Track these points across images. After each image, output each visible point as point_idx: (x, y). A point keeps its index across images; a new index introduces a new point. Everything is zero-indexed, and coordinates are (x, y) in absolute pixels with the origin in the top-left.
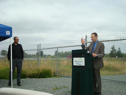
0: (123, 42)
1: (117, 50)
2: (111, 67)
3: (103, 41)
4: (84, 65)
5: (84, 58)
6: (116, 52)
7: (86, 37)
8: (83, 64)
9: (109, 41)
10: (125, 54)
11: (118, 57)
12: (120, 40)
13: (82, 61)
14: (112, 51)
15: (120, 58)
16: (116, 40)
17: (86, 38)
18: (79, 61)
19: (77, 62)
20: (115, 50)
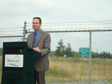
0: (79, 35)
1: (65, 47)
2: (58, 71)
3: (51, 32)
4: (22, 66)
5: (23, 55)
6: (65, 49)
7: (25, 23)
8: (21, 64)
9: (59, 32)
10: (76, 52)
11: (66, 57)
12: (75, 31)
13: (19, 59)
14: (58, 48)
15: (70, 58)
16: (68, 32)
17: (25, 26)
18: (15, 60)
19: (10, 61)
20: (63, 47)
